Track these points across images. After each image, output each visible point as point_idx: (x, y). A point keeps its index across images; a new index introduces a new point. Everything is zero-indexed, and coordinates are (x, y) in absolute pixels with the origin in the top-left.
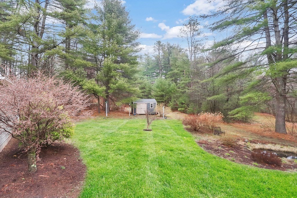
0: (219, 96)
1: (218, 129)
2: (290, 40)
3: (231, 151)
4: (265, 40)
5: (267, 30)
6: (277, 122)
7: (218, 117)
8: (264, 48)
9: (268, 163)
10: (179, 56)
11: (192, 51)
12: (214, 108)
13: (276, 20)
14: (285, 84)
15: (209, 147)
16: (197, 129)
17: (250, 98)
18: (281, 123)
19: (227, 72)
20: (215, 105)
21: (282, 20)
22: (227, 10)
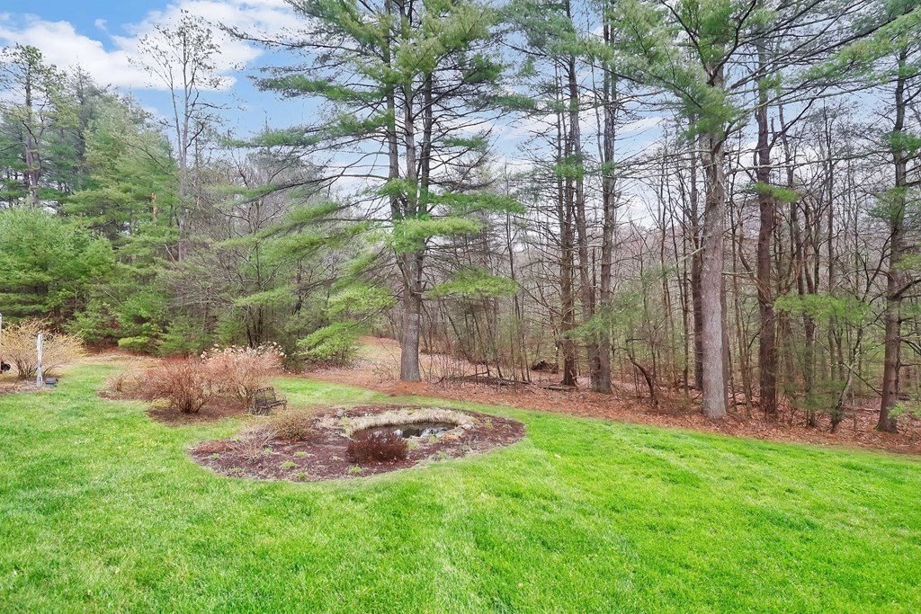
0: (272, 294)
1: (268, 394)
2: (432, 174)
3: (299, 453)
4: (386, 160)
5: (391, 135)
6: (404, 355)
7: (269, 356)
8: (386, 179)
9: (382, 459)
10: (130, 138)
11: (186, 132)
12: (256, 331)
13: (410, 120)
14: (420, 270)
15: (231, 459)
16: (194, 407)
17: (351, 301)
18: (411, 358)
19: (299, 225)
20: (260, 322)
21: (420, 124)
22: (303, 45)
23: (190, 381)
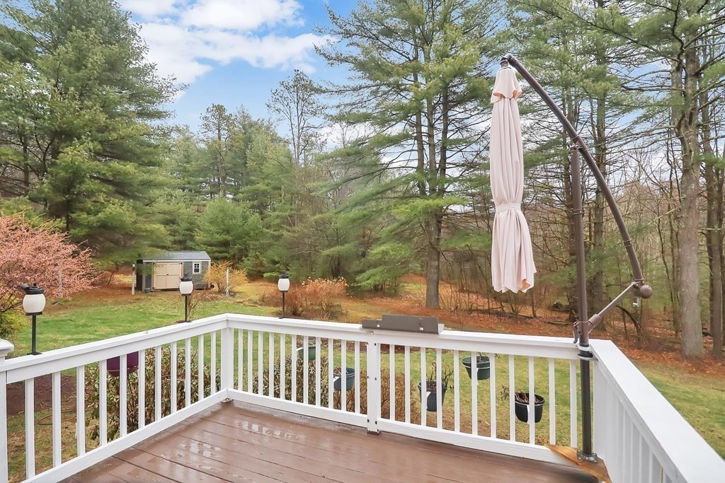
0: (343, 247)
1: (338, 309)
2: (448, 161)
4: (415, 155)
5: (419, 138)
6: (428, 290)
7: (338, 285)
8: (415, 168)
10: (269, 154)
11: (298, 146)
12: (336, 269)
13: (431, 126)
14: (440, 231)
16: (299, 312)
17: (385, 253)
18: (433, 292)
19: (362, 202)
20: (339, 264)
21: (439, 125)
22: (361, 88)
23: (296, 297)
